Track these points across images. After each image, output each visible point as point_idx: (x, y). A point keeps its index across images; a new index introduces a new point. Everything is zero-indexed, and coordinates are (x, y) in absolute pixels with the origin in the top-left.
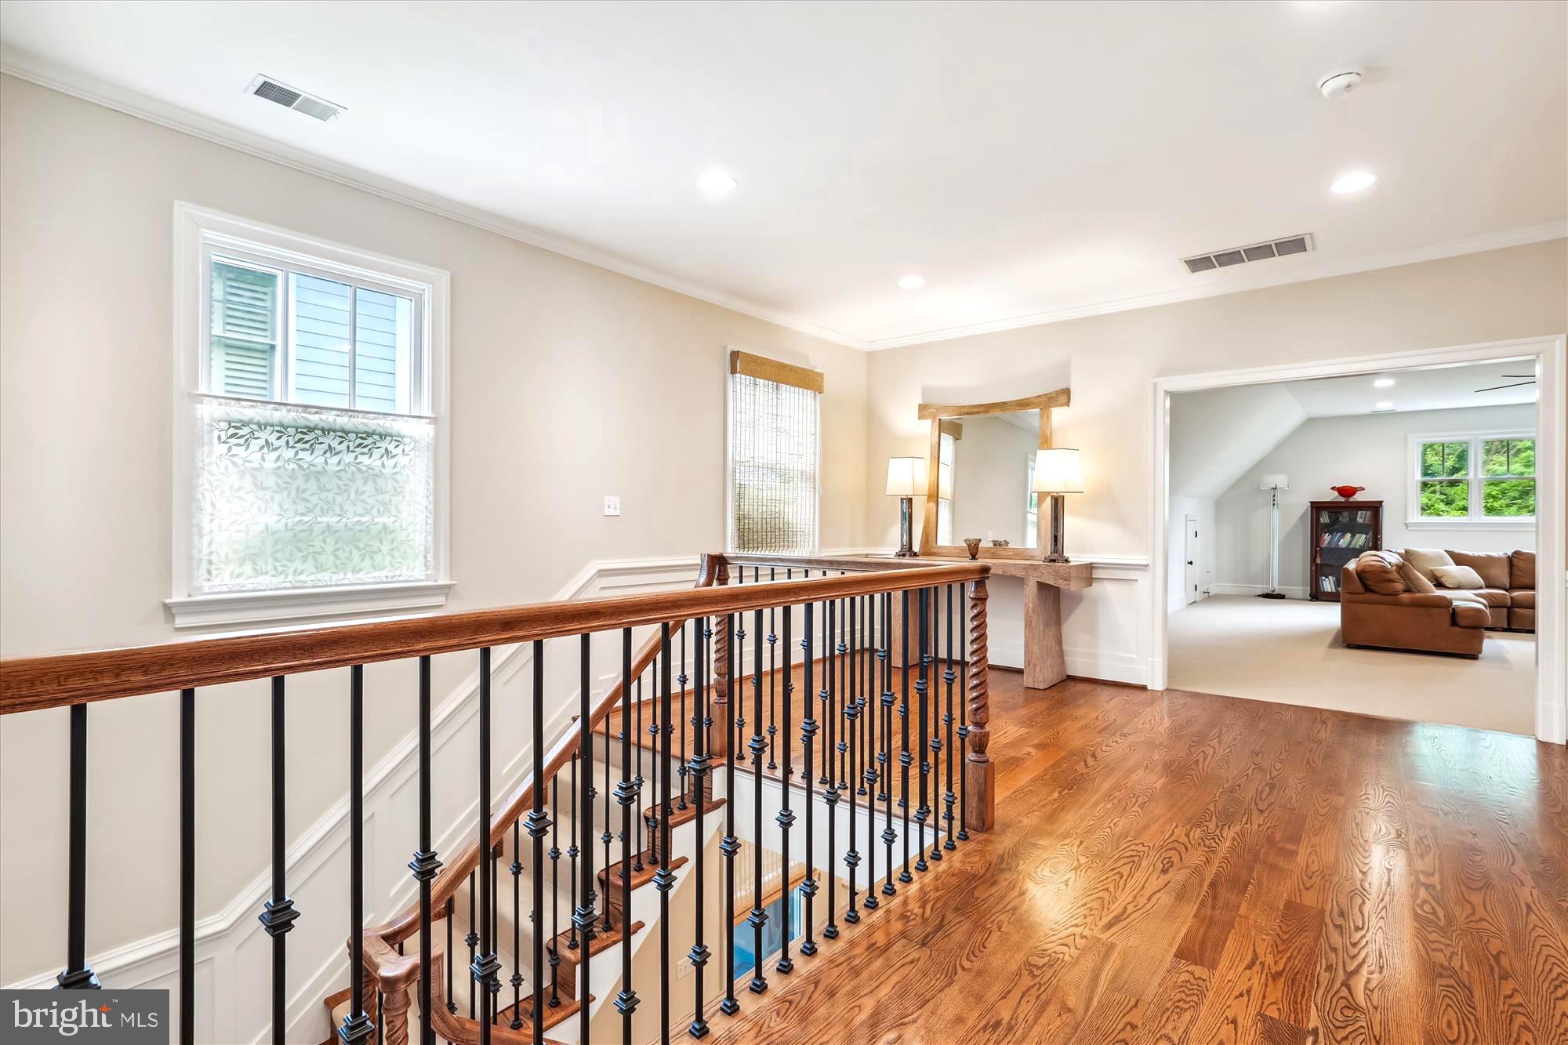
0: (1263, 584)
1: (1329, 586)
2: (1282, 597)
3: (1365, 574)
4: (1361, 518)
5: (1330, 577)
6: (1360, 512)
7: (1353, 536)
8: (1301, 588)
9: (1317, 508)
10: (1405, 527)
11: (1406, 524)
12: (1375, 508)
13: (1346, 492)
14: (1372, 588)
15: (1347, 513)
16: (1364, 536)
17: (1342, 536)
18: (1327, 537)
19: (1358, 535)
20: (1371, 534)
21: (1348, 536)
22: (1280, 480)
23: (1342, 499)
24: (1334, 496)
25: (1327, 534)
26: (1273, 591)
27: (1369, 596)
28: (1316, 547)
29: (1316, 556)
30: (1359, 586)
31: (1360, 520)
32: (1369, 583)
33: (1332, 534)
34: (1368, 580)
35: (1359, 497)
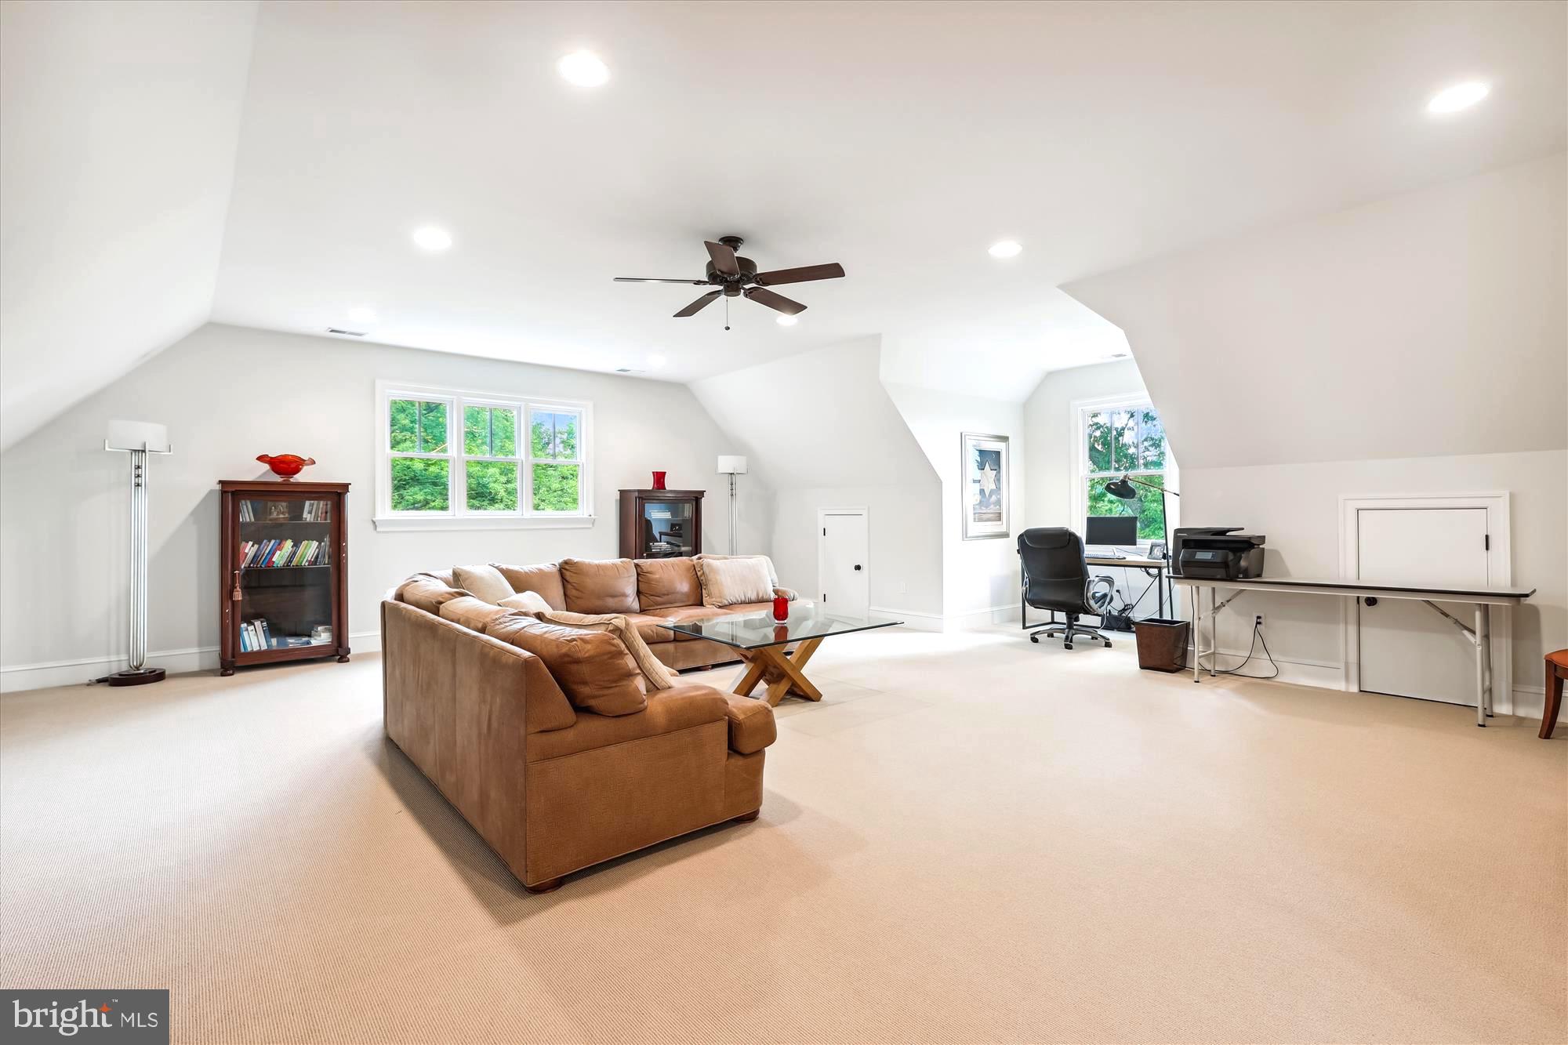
0: (108, 654)
1: (254, 640)
2: (157, 676)
3: (574, 668)
4: (310, 512)
5: (257, 623)
6: (307, 503)
7: (296, 545)
8: (195, 650)
9: (233, 493)
10: (371, 526)
11: (374, 522)
12: (335, 495)
13: (286, 465)
14: (592, 703)
15: (284, 504)
16: (315, 544)
17: (279, 547)
18: (249, 549)
19: (305, 543)
20: (327, 539)
21: (288, 545)
22: (151, 434)
23: (278, 479)
24: (260, 472)
25: (251, 543)
26: (137, 668)
27: (592, 726)
28: (233, 569)
29: (233, 587)
30: (558, 705)
31: (308, 517)
32: (585, 690)
33: (260, 543)
34: (585, 683)
35: (304, 476)
